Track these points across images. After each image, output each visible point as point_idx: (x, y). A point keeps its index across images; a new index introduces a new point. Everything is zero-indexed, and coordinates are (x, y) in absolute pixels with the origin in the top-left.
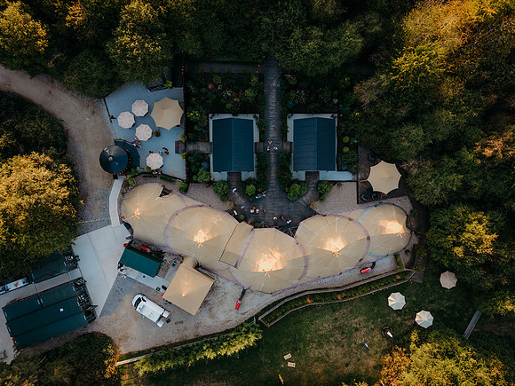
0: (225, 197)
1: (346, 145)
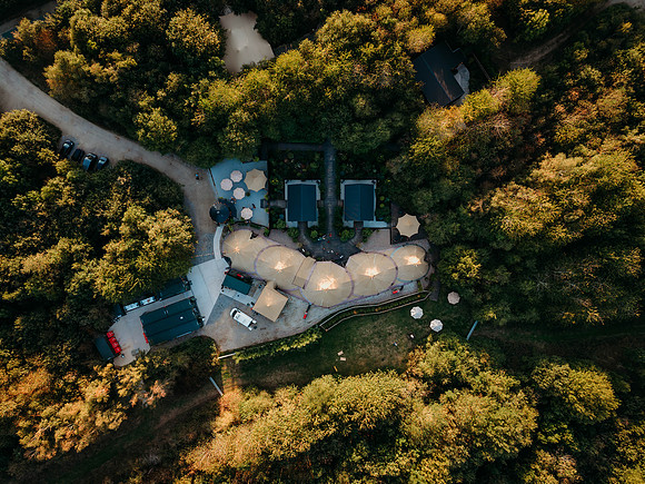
0: (296, 239)
1: (382, 202)
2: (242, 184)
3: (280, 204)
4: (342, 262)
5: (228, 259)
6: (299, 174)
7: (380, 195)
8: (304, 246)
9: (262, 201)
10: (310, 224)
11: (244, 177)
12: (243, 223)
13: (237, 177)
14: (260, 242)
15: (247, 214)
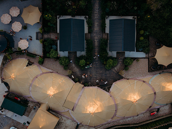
0: (66, 66)
1: (142, 35)
2: (19, 18)
3: (53, 36)
4: (106, 87)
5: (6, 84)
6: (69, 11)
7: (140, 29)
8: (73, 73)
9: (37, 33)
10: (79, 54)
11: (21, 12)
12: (21, 53)
13: (15, 12)
14: (35, 69)
15: (23, 44)
